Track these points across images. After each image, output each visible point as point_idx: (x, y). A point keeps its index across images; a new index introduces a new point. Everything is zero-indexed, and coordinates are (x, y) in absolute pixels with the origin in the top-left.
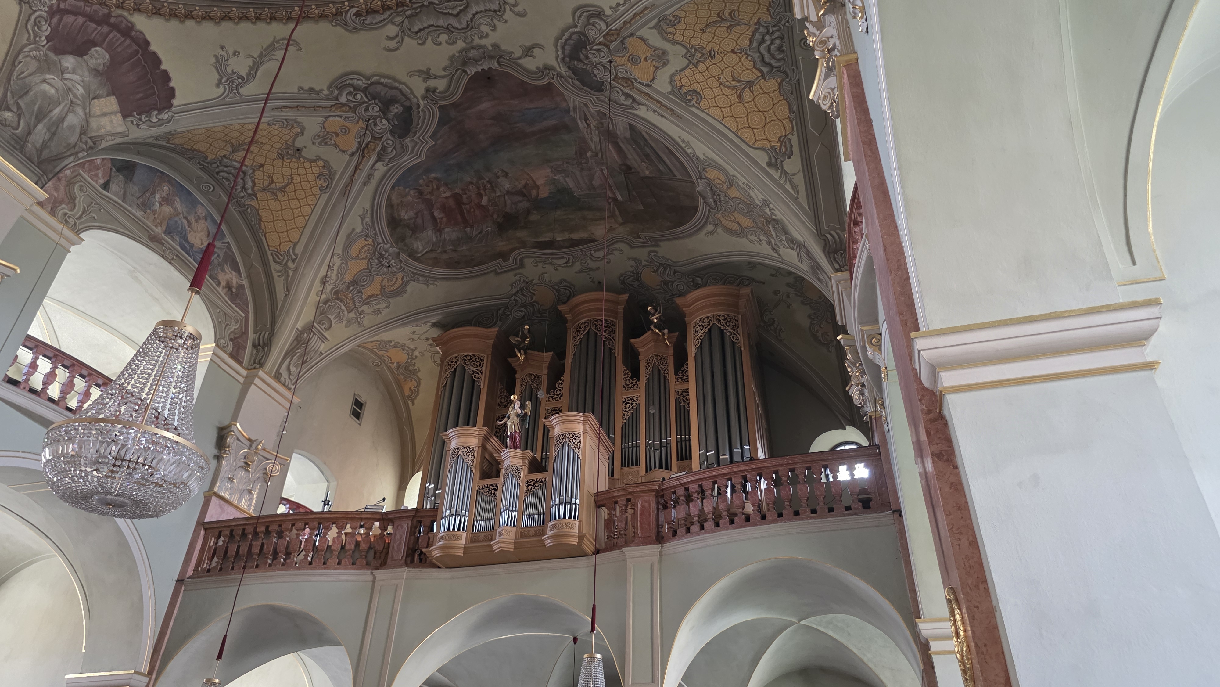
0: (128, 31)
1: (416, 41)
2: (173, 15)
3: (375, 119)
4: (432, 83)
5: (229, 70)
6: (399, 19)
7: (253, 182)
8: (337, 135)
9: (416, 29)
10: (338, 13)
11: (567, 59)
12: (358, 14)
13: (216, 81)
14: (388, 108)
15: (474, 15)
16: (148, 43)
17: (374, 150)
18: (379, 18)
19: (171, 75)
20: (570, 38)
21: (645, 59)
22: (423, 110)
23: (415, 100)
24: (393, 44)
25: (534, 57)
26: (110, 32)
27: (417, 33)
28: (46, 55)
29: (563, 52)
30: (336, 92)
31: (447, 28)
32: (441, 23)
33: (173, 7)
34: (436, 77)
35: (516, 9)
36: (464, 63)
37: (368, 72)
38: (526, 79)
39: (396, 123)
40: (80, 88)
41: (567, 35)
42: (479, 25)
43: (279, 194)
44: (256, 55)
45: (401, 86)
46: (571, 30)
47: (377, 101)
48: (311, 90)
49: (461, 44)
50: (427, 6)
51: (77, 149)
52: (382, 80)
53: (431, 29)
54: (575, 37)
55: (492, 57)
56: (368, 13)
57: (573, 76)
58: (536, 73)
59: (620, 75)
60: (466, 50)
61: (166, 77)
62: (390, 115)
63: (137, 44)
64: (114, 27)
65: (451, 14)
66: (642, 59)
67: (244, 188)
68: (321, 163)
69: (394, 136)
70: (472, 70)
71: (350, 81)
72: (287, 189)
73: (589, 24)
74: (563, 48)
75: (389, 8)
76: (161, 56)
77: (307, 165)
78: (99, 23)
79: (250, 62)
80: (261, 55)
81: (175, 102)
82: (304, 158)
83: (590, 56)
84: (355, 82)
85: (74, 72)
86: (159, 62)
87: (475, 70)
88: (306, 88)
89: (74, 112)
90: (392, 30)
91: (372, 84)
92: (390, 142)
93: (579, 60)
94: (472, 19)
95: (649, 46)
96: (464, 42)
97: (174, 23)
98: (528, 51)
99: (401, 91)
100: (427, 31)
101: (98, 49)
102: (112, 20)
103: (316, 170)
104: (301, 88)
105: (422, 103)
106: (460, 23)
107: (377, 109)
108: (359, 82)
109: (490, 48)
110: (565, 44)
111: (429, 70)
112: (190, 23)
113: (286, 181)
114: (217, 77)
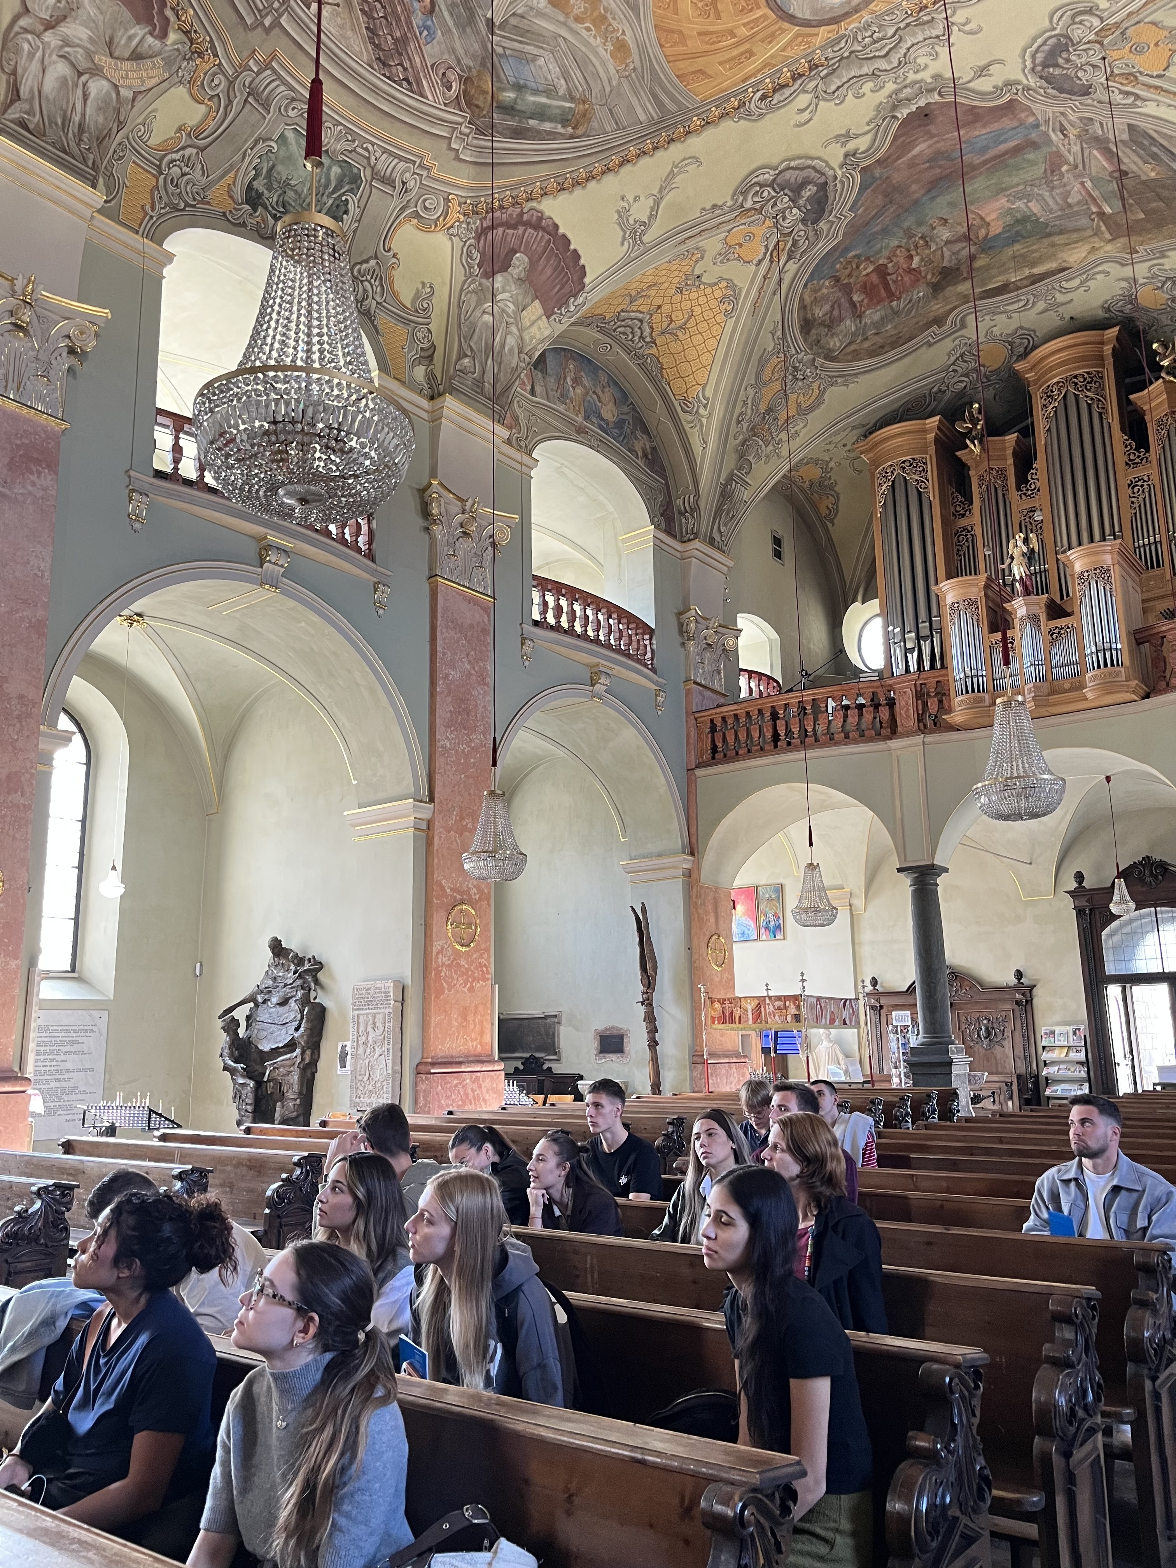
0: (540, 223)
1: (832, 103)
2: (576, 183)
3: (784, 212)
4: (851, 146)
5: (631, 221)
6: (812, 85)
7: (652, 328)
8: (740, 245)
9: (833, 88)
10: (742, 104)
11: (1039, 68)
12: (763, 98)
13: (620, 239)
14: (799, 194)
15: (909, 49)
16: (557, 227)
17: (783, 249)
18: (787, 92)
19: (580, 252)
20: (1044, 44)
21: (1157, 44)
22: (842, 182)
23: (831, 173)
24: (805, 116)
25: (990, 75)
26: (525, 230)
27: (834, 92)
28: (480, 284)
29: (1033, 61)
30: (741, 198)
31: (873, 74)
32: (865, 70)
33: (574, 175)
34: (857, 136)
35: (967, 28)
36: (894, 107)
37: (775, 161)
38: (978, 104)
39: (809, 207)
40: (510, 305)
41: (1040, 41)
42: (915, 59)
43: (679, 334)
44: (655, 192)
45: (814, 163)
46: (1047, 35)
47: (786, 191)
48: (715, 206)
49: (890, 87)
50: (847, 57)
51: (519, 370)
52: (792, 164)
53: (852, 82)
54: (1052, 41)
55: (930, 91)
56: (775, 91)
57: (1045, 85)
58: (992, 93)
59: (1116, 71)
60: (897, 92)
61: (576, 255)
62: (801, 202)
63: (549, 233)
64: (528, 224)
65: (879, 57)
66: (1152, 45)
67: (642, 337)
68: (723, 284)
69: (806, 225)
70: (902, 113)
71: (755, 180)
72: (688, 325)
73: (1074, 23)
74: (1033, 56)
75: (801, 75)
76: (570, 236)
77: (708, 291)
78: (514, 227)
79: (651, 202)
80: (661, 190)
81: (587, 280)
82: (705, 284)
83: (1073, 58)
84: (761, 178)
85: (504, 291)
86: (569, 242)
87: (908, 111)
88: (708, 207)
89: (510, 333)
90: (803, 100)
91: (781, 172)
92: (802, 233)
93: (1057, 65)
94: (905, 55)
95: (1164, 28)
96: (895, 82)
97: (578, 191)
98: (982, 71)
99: (814, 168)
100: (847, 85)
101: (518, 255)
102: (525, 217)
103: (718, 294)
104: (704, 209)
105: (839, 173)
106: (890, 62)
107: (786, 199)
108: (766, 176)
109: (929, 80)
110: (1037, 51)
111: (848, 132)
112: (592, 184)
113: (686, 316)
114: (621, 233)
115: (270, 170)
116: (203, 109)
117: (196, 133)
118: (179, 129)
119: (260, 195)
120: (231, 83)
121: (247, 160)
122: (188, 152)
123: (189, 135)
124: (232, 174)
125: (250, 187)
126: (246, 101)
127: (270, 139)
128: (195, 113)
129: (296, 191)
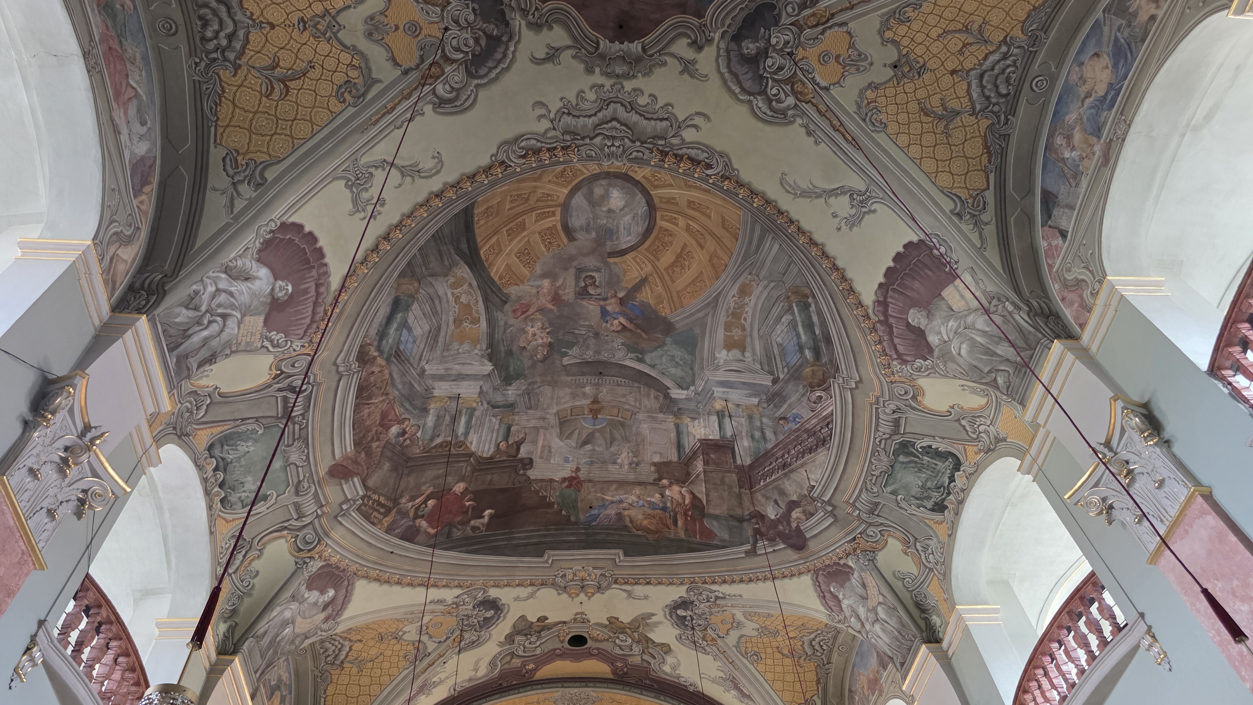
0: (882, 303)
1: (674, 111)
2: (844, 279)
3: (782, 50)
4: (689, 54)
5: (853, 211)
6: (675, 141)
7: (986, 58)
8: (838, 57)
9: (665, 124)
10: (724, 178)
11: (505, 39)
12: (709, 166)
13: (872, 215)
14: (758, 54)
15: (595, 115)
16: (881, 285)
17: (814, 15)
18: (692, 152)
19: (894, 254)
20: (491, 69)
21: (397, 28)
22: (723, 24)
23: (723, 45)
24: (698, 120)
25: (548, 46)
26: (891, 316)
27: (666, 119)
28: (938, 358)
29: (507, 49)
30: (790, 113)
31: (632, 109)
32: (635, 118)
33: (838, 282)
34: (680, 59)
35: (543, 111)
36: (638, 60)
37: (744, 109)
38: (574, 12)
39: (762, 30)
40: (950, 324)
41: (493, 75)
42: (595, 101)
43: (976, 26)
44: (822, 200)
45: (724, 70)
46: (485, 81)
47: (761, 72)
48: (809, 134)
49: (629, 85)
50: (639, 140)
52: (737, 90)
53: (650, 116)
54: (483, 71)
55: (602, 57)
56: (699, 162)
57: (507, 11)
58: (557, 21)
59: (438, 10)
60: (628, 76)
61: (898, 258)
62: (761, 44)
63: (887, 292)
64: (885, 313)
65: (619, 122)
66: (402, 28)
67: (1005, 57)
68: (889, 34)
69: (779, 15)
70: (635, 47)
71: (768, 112)
72: (960, 26)
73: (458, 90)
74: (505, 56)
75: (676, 156)
76: (883, 270)
77: (905, 42)
78: (890, 327)
79: (832, 200)
80: (819, 196)
81: (915, 239)
82: (899, 52)
83: (471, 42)
84: (765, 108)
85: (939, 333)
86: (889, 269)
87: (631, 45)
88: (812, 139)
89: (973, 324)
90: (689, 135)
91: (750, 94)
92: (789, 9)
93: (489, 37)
94: (600, 111)
95: (388, 48)
96: (623, 87)
97: (849, 274)
98: (553, 55)
99: (728, 66)
100: (655, 116)
101: (910, 321)
102: (882, 318)
103: (902, 30)
104: (816, 143)
105: (717, 36)
106: (615, 110)
107: (769, 62)
108: (760, 105)
109: (597, 70)
110: (500, 61)
111: (682, 73)
112: (840, 263)
113: (950, 37)
114: (866, 216)
115: (917, 499)
116: (891, 540)
117: (906, 543)
118: (906, 553)
119: (936, 504)
120: (870, 524)
121: (915, 513)
122: (920, 548)
123: (908, 547)
124: (927, 521)
125: (932, 510)
126: (878, 516)
127: (896, 500)
128: (894, 545)
129: (927, 481)
